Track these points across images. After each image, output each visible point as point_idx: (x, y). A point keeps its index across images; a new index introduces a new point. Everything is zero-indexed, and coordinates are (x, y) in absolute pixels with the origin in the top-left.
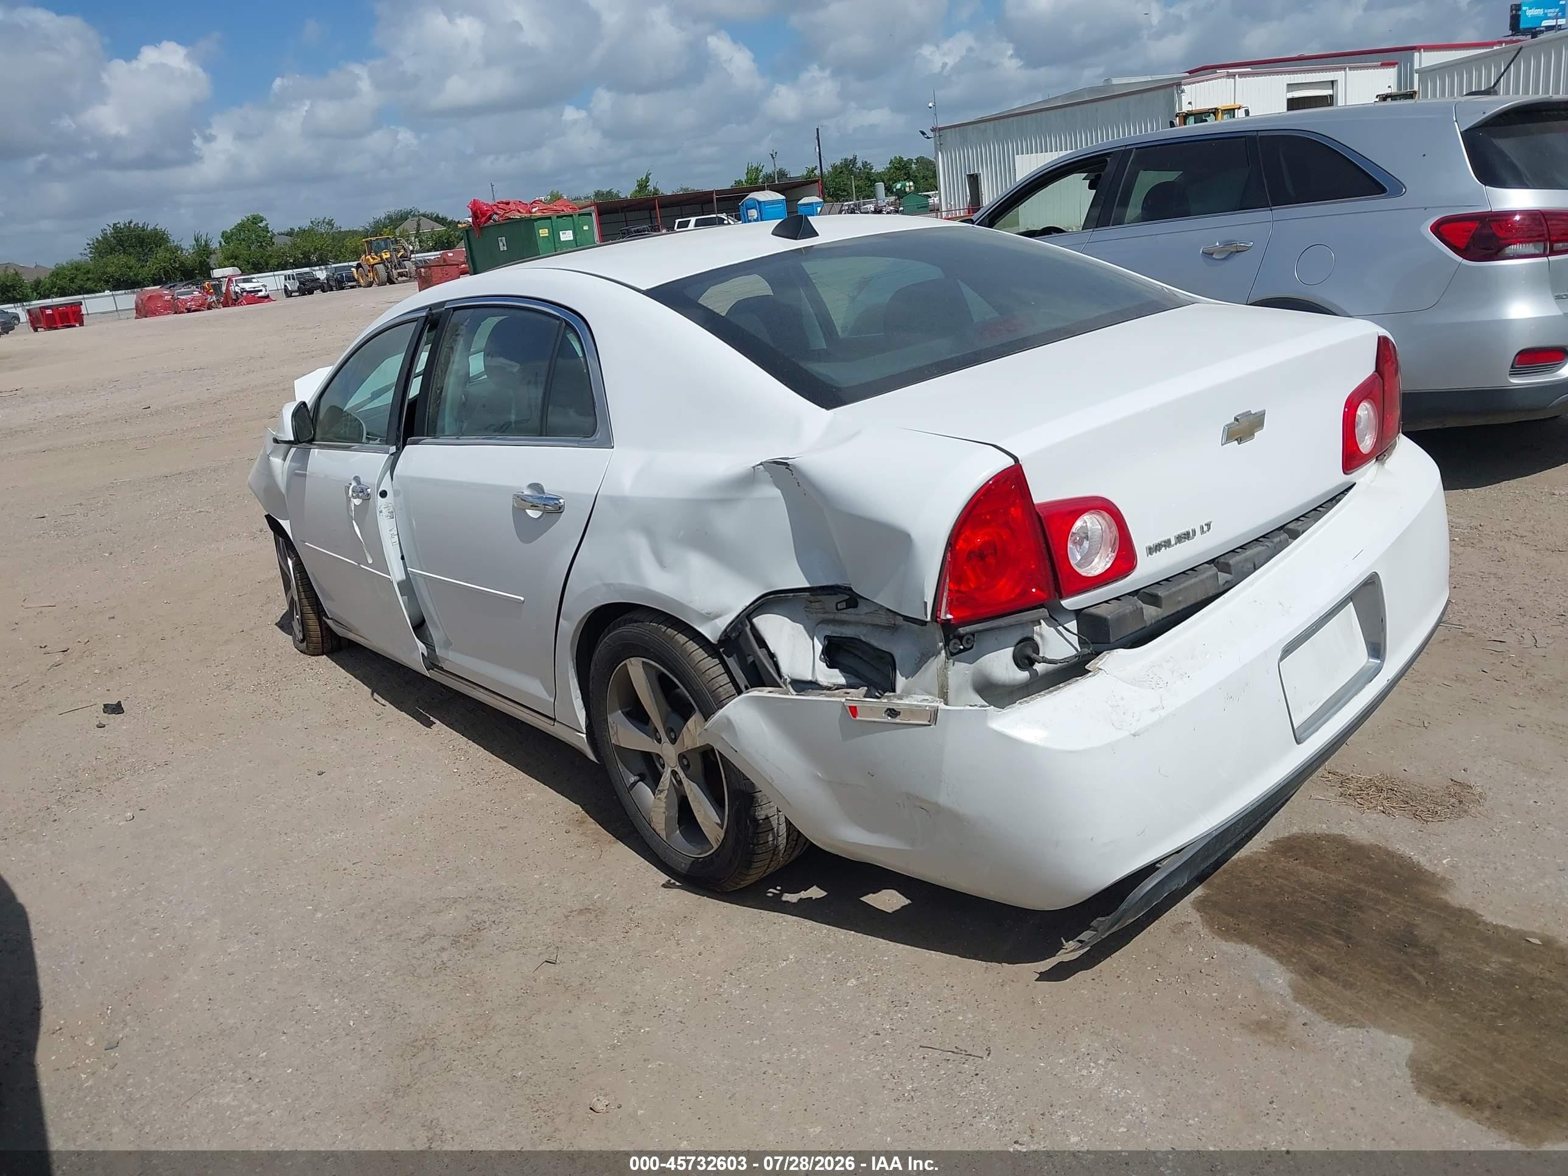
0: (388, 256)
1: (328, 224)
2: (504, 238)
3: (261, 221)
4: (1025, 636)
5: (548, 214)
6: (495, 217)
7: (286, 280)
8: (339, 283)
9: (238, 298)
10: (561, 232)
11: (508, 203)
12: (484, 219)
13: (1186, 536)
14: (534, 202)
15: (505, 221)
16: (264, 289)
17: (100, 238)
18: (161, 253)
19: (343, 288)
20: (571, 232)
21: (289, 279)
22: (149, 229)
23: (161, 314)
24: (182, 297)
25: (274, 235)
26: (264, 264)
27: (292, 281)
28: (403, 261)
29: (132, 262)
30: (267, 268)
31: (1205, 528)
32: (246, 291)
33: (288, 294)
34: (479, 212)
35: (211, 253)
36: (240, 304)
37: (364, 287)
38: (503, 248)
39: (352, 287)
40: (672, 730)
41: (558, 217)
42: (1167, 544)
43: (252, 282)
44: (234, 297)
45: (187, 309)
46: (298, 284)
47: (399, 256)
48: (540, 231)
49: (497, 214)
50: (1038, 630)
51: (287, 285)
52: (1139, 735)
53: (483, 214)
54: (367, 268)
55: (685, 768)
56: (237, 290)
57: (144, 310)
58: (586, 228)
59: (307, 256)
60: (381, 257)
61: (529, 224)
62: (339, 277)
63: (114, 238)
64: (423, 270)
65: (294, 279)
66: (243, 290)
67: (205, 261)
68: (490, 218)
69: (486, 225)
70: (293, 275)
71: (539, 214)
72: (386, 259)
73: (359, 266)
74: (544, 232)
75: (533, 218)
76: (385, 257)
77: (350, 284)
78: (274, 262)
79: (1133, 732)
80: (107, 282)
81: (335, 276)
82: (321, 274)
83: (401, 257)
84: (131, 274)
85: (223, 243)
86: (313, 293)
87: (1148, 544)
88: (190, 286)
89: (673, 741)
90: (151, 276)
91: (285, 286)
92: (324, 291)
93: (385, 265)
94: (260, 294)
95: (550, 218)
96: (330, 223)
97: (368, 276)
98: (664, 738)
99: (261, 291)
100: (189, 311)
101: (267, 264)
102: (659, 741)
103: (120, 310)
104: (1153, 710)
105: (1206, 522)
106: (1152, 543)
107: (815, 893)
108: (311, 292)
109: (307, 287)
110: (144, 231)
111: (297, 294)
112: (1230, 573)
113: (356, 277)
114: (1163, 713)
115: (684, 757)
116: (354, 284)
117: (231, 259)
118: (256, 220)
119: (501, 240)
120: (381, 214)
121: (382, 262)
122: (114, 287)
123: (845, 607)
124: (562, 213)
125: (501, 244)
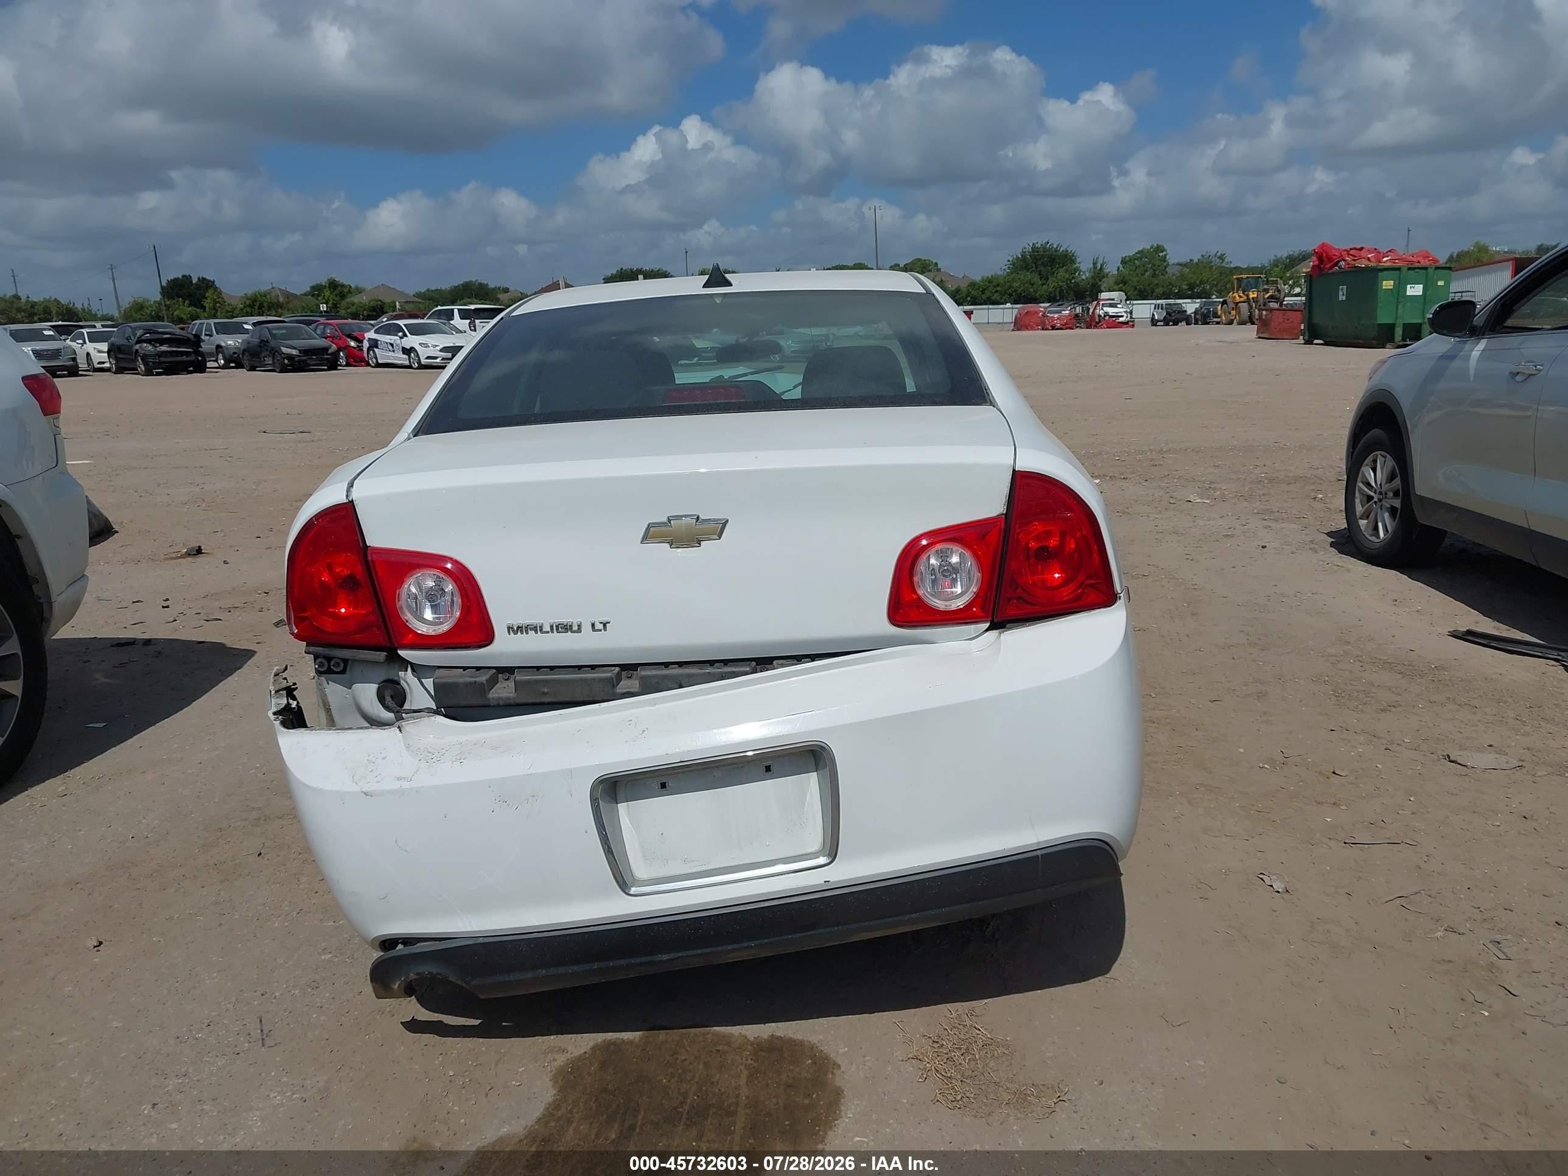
0: (1255, 296)
1: (1219, 257)
2: (1345, 287)
3: (1162, 252)
4: (391, 678)
5: (1399, 264)
6: (1342, 263)
7: (1155, 308)
8: (1204, 318)
9: (1100, 321)
10: (1409, 286)
11: (1361, 249)
12: (1328, 266)
13: (566, 628)
14: (1389, 251)
15: (1350, 269)
16: (1125, 315)
17: (1020, 257)
18: (1062, 273)
19: (1208, 323)
20: (1421, 286)
21: (1158, 308)
22: (1061, 250)
23: (1032, 329)
24: (1052, 315)
25: (1168, 265)
26: (1149, 292)
27: (1160, 310)
28: (1269, 302)
29: (1036, 279)
30: (1152, 296)
31: (599, 626)
32: (1108, 315)
33: (1154, 322)
34: (1325, 255)
35: (1103, 277)
36: (1101, 327)
37: (1225, 324)
38: (1342, 297)
39: (1218, 323)
41: (1409, 269)
42: (537, 629)
43: (1117, 307)
44: (1097, 320)
45: (1052, 326)
46: (1165, 314)
47: (1266, 297)
48: (1384, 282)
49: (1345, 260)
50: (403, 676)
51: (1155, 313)
53: (1330, 259)
54: (1232, 305)
56: (1101, 314)
57: (1020, 324)
58: (1441, 283)
59: (1191, 287)
60: (1248, 296)
61: (1373, 274)
62: (1206, 311)
63: (1030, 256)
65: (1162, 308)
66: (1106, 314)
67: (1097, 283)
68: (1336, 264)
69: (1330, 271)
70: (1162, 305)
71: (1388, 264)
72: (1253, 298)
73: (1224, 303)
74: (1388, 284)
75: (1378, 268)
76: (1251, 296)
77: (1215, 320)
78: (1160, 290)
80: (1011, 295)
81: (1202, 310)
82: (1191, 306)
83: (1268, 298)
84: (1032, 290)
85: (1121, 268)
86: (1177, 325)
87: (510, 622)
88: (1076, 305)
90: (1047, 294)
91: (1153, 315)
92: (1188, 324)
93: (1249, 304)
94: (1121, 319)
95: (1399, 269)
96: (1222, 258)
97: (1230, 313)
99: (1122, 316)
100: (1053, 328)
101: (1153, 292)
103: (1006, 323)
104: (398, 779)
105: (605, 620)
106: (516, 622)
108: (1176, 323)
109: (1174, 318)
110: (1056, 251)
111: (1162, 323)
113: (1219, 314)
114: (406, 785)
116: (1218, 320)
117: (1121, 284)
118: (1159, 249)
119: (1342, 289)
121: (1248, 301)
122: (1015, 300)
124: (1417, 265)
125: (1341, 293)
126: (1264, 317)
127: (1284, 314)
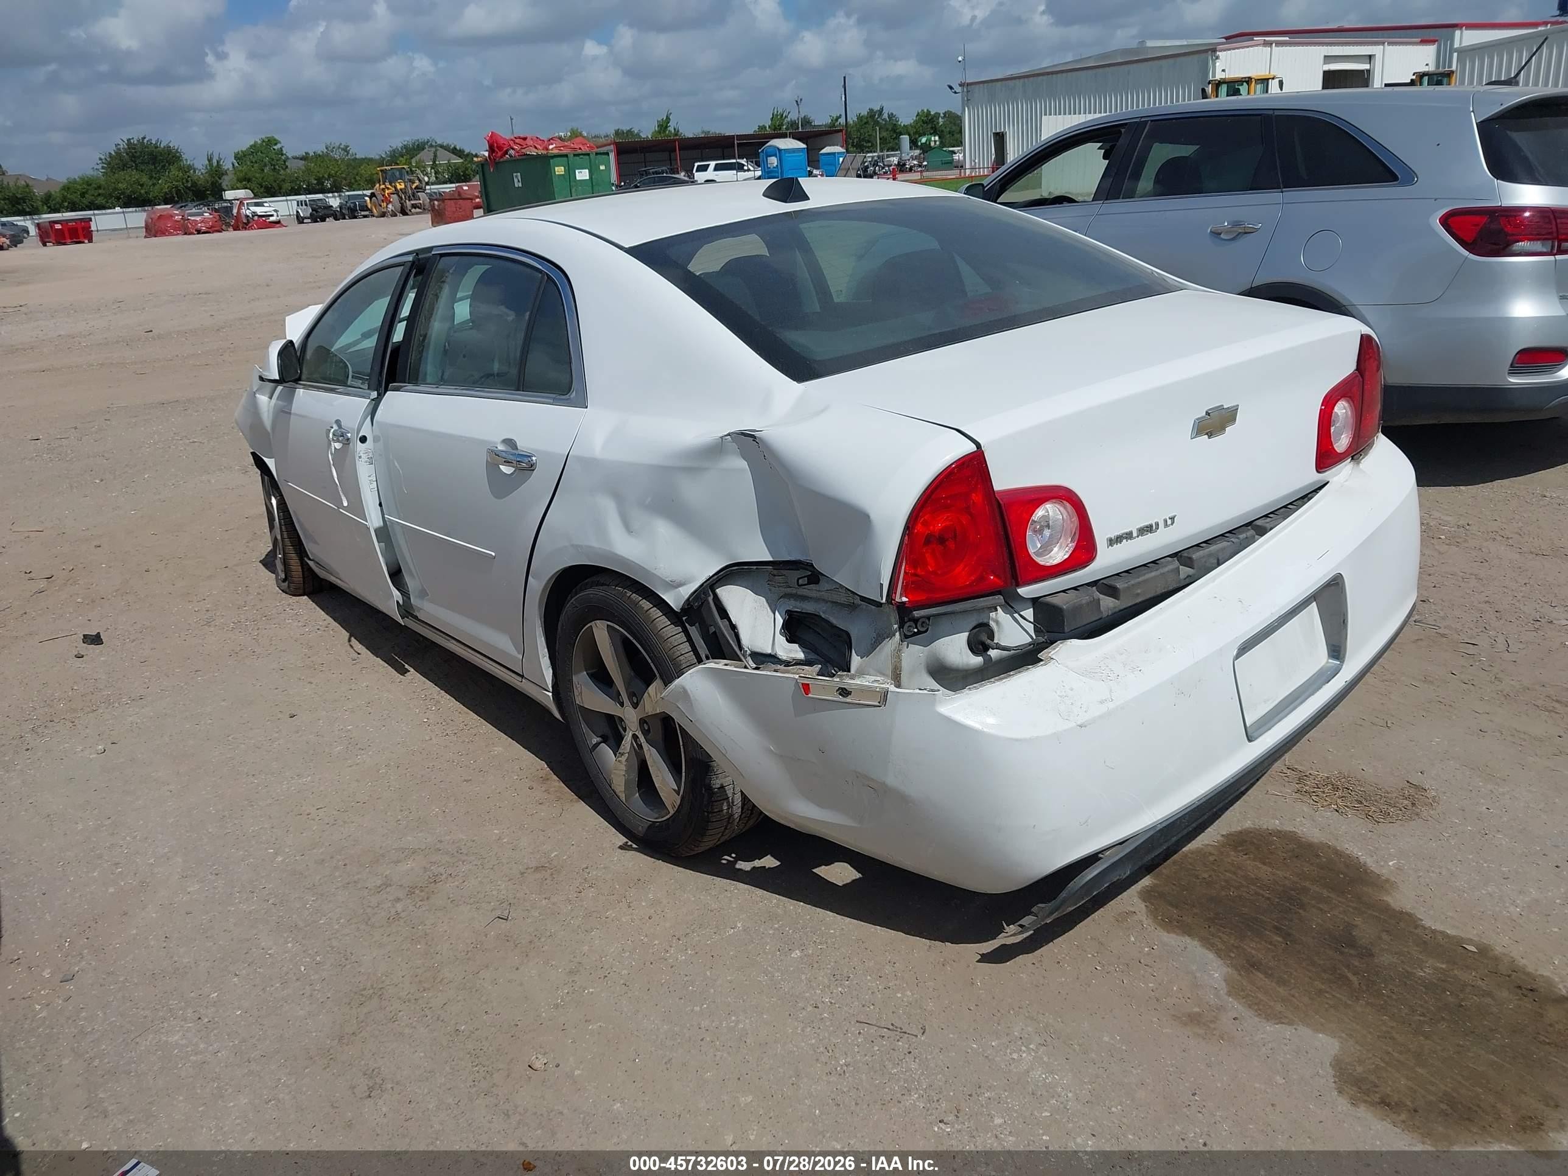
0: (403, 187)
1: (343, 149)
2: (519, 174)
3: (276, 144)
4: (981, 621)
5: (565, 151)
6: (512, 152)
7: (298, 205)
8: (351, 212)
9: (248, 222)
10: (577, 171)
11: (525, 139)
12: (500, 154)
13: (1148, 529)
14: (552, 139)
15: (521, 157)
16: (275, 214)
17: (113, 153)
18: (174, 171)
19: (355, 217)
20: (587, 171)
21: (302, 205)
22: (162, 146)
23: (171, 234)
24: (193, 218)
25: (288, 158)
26: (277, 188)
27: (304, 207)
28: (417, 192)
29: (145, 179)
30: (280, 193)
31: (1169, 522)
32: (257, 215)
33: (300, 220)
34: (495, 145)
35: (223, 174)
36: (251, 228)
37: (377, 217)
38: (518, 184)
39: (365, 216)
40: (634, 695)
41: (575, 155)
42: (1129, 536)
43: (264, 206)
44: (245, 221)
45: (196, 230)
46: (311, 211)
47: (413, 187)
48: (556, 168)
49: (513, 149)
50: (994, 616)
51: (299, 211)
52: (1085, 726)
53: (500, 148)
54: (380, 197)
55: (646, 733)
56: (248, 214)
57: (153, 230)
58: (602, 167)
59: (320, 181)
60: (395, 187)
61: (545, 161)
62: (352, 205)
63: (127, 154)
64: (436, 203)
65: (306, 205)
66: (254, 214)
67: (217, 181)
68: (506, 153)
69: (502, 160)
70: (305, 201)
71: (556, 151)
72: (401, 189)
73: (373, 195)
74: (560, 170)
75: (549, 155)
76: (399, 187)
77: (363, 213)
78: (287, 186)
79: (1079, 723)
80: (118, 198)
81: (348, 205)
82: (334, 201)
83: (415, 188)
84: (143, 191)
85: (236, 165)
86: (324, 221)
87: (1109, 536)
88: (201, 206)
89: (635, 706)
90: (162, 195)
91: (297, 212)
92: (336, 219)
93: (399, 196)
94: (272, 219)
95: (566, 156)
96: (346, 150)
97: (381, 206)
98: (627, 702)
99: (272, 215)
100: (199, 232)
101: (280, 188)
102: (622, 704)
103: (130, 228)
104: (1102, 702)
105: (1171, 515)
106: (1113, 535)
107: (769, 862)
108: (323, 220)
109: (320, 214)
110: (156, 147)
111: (309, 221)
112: (1193, 568)
113: (369, 207)
114: (1111, 705)
115: (646, 722)
116: (366, 213)
117: (244, 182)
118: (270, 142)
119: (517, 176)
120: (397, 143)
121: (397, 192)
122: (125, 204)
123: (806, 583)
124: (579, 151)
125: (516, 180)
126: (436, 207)
127: (456, 204)
